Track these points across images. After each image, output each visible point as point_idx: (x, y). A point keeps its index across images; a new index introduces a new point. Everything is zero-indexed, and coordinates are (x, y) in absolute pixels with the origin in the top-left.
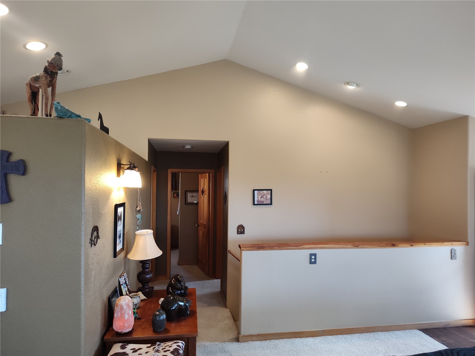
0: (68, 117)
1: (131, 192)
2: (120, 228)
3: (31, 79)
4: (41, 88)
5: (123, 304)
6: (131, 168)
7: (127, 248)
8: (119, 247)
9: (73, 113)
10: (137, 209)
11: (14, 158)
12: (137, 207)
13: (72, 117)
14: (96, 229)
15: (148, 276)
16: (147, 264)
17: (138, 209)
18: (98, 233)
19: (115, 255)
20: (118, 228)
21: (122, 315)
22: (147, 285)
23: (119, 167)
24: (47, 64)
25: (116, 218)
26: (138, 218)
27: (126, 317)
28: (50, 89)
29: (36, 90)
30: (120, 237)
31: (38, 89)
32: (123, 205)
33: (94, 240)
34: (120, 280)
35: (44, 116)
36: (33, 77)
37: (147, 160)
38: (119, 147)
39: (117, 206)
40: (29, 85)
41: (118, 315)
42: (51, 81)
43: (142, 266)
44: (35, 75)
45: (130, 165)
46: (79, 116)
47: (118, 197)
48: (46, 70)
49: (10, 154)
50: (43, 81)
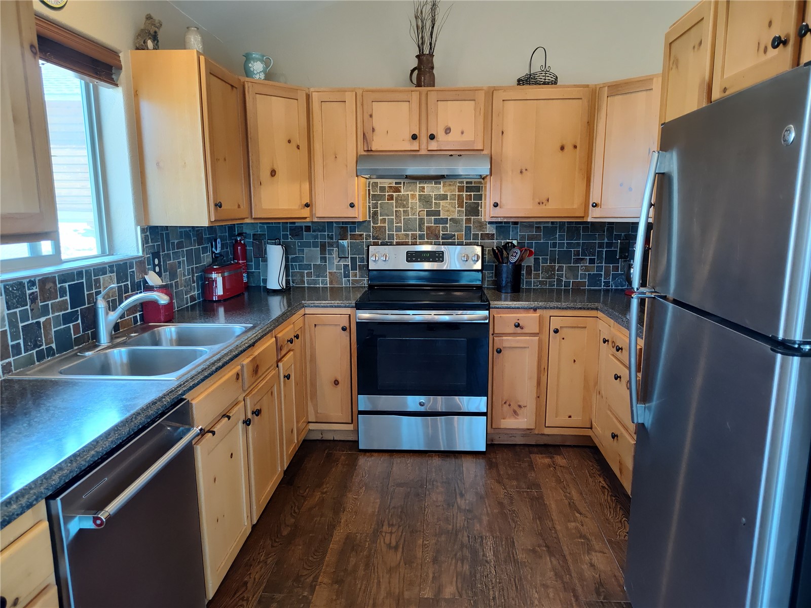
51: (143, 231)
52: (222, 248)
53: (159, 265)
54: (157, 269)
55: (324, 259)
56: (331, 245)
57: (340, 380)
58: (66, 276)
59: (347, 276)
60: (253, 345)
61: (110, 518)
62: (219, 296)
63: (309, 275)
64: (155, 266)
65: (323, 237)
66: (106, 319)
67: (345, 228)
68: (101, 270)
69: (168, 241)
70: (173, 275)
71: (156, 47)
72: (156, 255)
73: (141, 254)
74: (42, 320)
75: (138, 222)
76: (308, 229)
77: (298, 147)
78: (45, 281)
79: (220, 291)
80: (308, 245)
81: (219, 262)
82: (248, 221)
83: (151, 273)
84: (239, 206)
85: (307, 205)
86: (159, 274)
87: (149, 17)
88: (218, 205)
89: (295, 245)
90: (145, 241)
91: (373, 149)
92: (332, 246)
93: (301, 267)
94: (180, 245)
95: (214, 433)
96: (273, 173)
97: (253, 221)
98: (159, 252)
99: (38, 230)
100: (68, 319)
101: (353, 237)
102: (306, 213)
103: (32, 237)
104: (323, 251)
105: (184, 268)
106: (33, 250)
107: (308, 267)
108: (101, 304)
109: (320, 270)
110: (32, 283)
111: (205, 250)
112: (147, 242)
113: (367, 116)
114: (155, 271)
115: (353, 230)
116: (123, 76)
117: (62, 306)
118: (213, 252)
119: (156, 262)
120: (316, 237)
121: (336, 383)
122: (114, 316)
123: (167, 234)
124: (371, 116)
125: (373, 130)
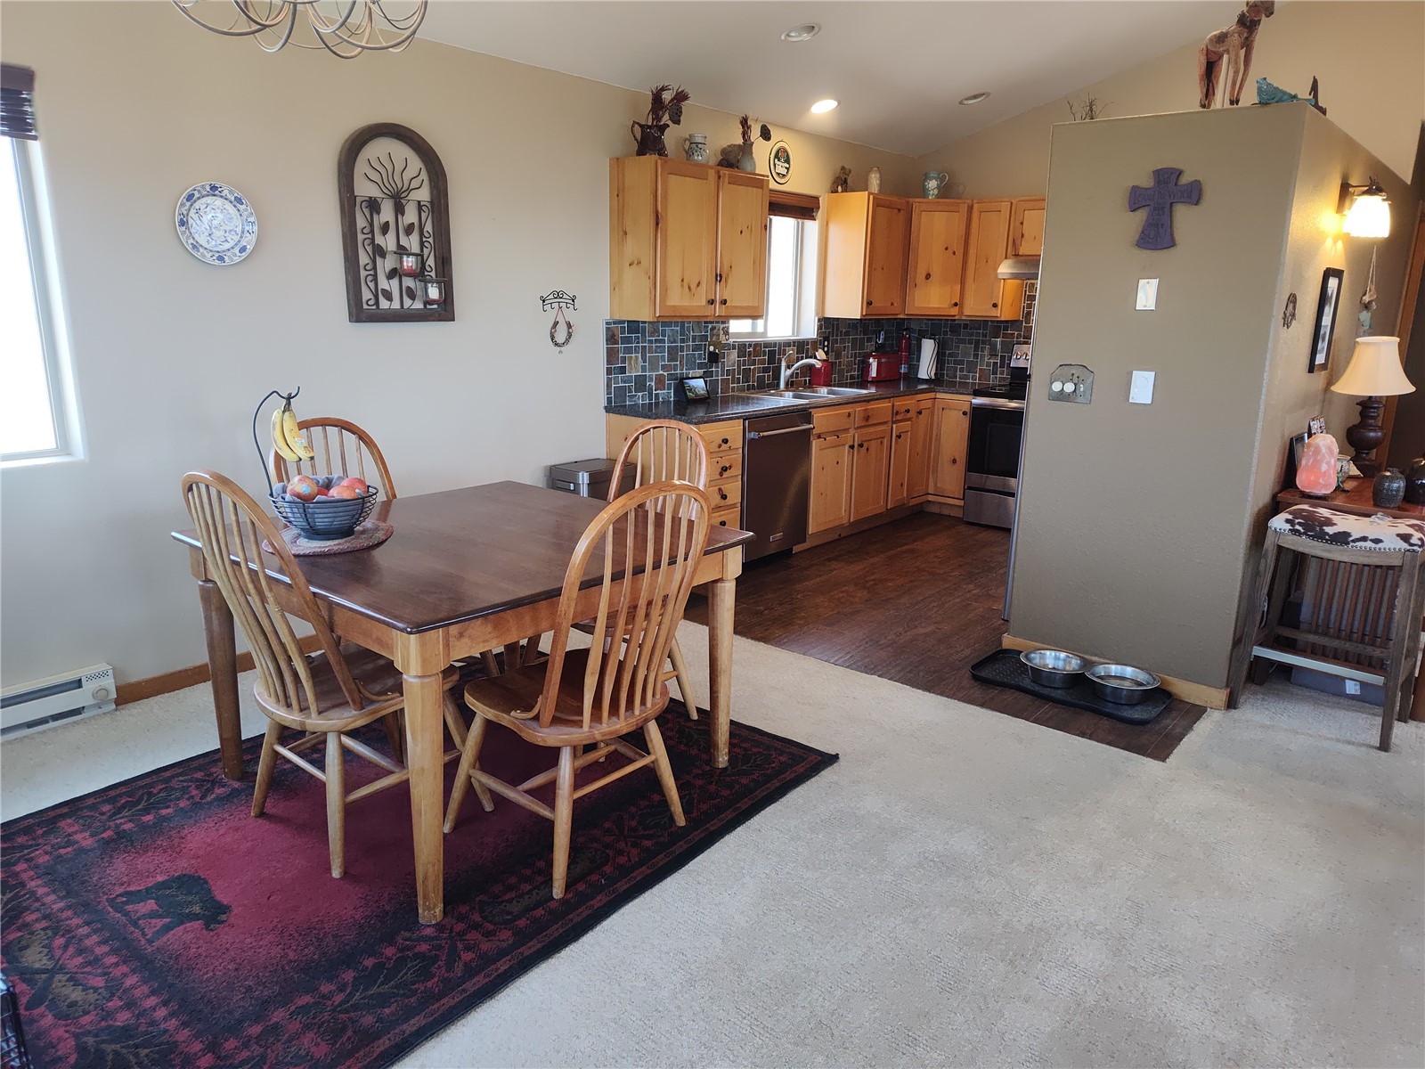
0: (1277, 102)
1: (1360, 251)
2: (1326, 321)
3: (1211, 40)
4: (1228, 53)
5: (1321, 444)
6: (1371, 191)
7: (1333, 369)
8: (1320, 359)
9: (1284, 93)
10: (1364, 298)
11: (1185, 180)
12: (1365, 294)
13: (1282, 101)
14: (1293, 299)
15: (1372, 434)
16: (1375, 408)
17: (1366, 299)
18: (1294, 308)
19: (1311, 369)
20: (1324, 318)
21: (1317, 463)
22: (1367, 454)
23: (1345, 191)
24: (1245, 9)
25: (1323, 298)
26: (1362, 320)
27: (1324, 467)
28: (1243, 52)
29: (1214, 58)
30: (1323, 340)
31: (1221, 57)
32: (1338, 274)
33: (1288, 319)
34: (1312, 424)
35: (1227, 105)
36: (1215, 35)
37: (1409, 183)
38: (1350, 147)
39: (1329, 273)
40: (1205, 52)
41: (1308, 462)
42: (1247, 38)
43: (1361, 413)
44: (1219, 32)
45: (1372, 185)
46: (1295, 97)
47: (1333, 254)
48: (1242, 21)
49: (1180, 173)
50: (1235, 40)
51: (819, 320)
52: (885, 339)
53: (828, 346)
54: (826, 349)
55: (976, 356)
56: (984, 342)
57: (957, 460)
58: (767, 345)
59: (995, 373)
60: (868, 401)
61: (763, 436)
62: (873, 378)
63: (962, 370)
64: (824, 346)
65: (978, 334)
66: (785, 374)
67: (999, 327)
68: (788, 344)
69: (838, 329)
70: (838, 356)
71: (845, 190)
72: (826, 339)
73: (815, 337)
74: (752, 367)
75: (817, 314)
76: (966, 326)
77: (954, 253)
78: (757, 345)
79: (874, 373)
80: (963, 342)
81: (880, 351)
82: (901, 316)
83: (820, 351)
84: (892, 304)
85: (956, 304)
86: (827, 353)
87: (843, 168)
88: (869, 303)
89: (952, 341)
90: (820, 328)
91: (1020, 253)
92: (985, 344)
93: (957, 362)
94: (847, 334)
95: (825, 439)
96: (928, 276)
97: (905, 317)
98: (828, 337)
99: (756, 314)
100: (765, 370)
101: (1005, 336)
102: (954, 311)
103: (754, 317)
104: (976, 348)
105: (848, 351)
106: (754, 326)
107: (961, 362)
108: (784, 364)
109: (971, 367)
110: (750, 345)
111: (869, 340)
112: (821, 329)
113: (1018, 224)
114: (823, 350)
115: (1006, 329)
116: (820, 214)
117: (762, 362)
118: (877, 342)
119: (826, 343)
120: (972, 335)
121: (954, 461)
122: (789, 372)
123: (838, 325)
124: (1022, 223)
125: (1023, 236)
